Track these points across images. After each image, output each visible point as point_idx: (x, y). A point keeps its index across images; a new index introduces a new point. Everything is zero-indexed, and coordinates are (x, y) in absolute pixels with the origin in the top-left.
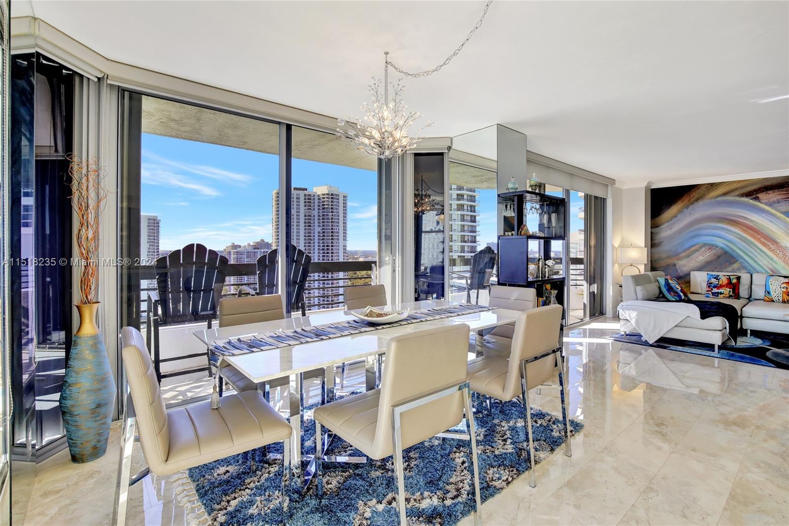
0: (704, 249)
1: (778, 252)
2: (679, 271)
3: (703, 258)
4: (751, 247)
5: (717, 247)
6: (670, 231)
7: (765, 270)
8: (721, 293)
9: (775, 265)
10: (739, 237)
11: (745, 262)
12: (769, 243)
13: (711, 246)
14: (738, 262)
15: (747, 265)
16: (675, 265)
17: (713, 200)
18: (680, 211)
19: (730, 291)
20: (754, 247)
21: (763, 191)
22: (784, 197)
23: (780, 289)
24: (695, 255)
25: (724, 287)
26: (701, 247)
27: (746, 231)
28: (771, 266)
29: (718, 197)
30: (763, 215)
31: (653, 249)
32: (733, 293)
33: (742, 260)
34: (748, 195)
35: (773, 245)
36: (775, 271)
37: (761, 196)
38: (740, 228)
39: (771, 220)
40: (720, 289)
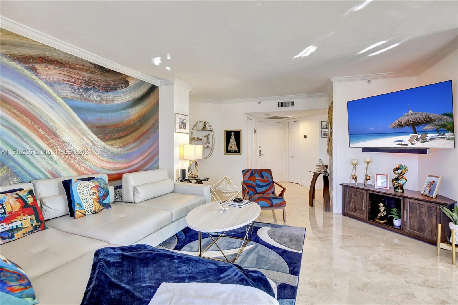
1: (59, 148)
4: (25, 142)
7: (44, 174)
8: (17, 229)
9: (55, 166)
10: (6, 124)
11: (16, 166)
12: (49, 137)
14: (6, 167)
15: (20, 169)
19: (31, 219)
20: (28, 141)
21: (42, 62)
22: (65, 79)
23: (90, 197)
25: (19, 215)
27: (17, 116)
28: (50, 169)
30: (41, 96)
32: (37, 222)
33: (11, 163)
34: (24, 59)
35: (53, 139)
36: (56, 174)
37: (40, 67)
38: (10, 111)
39: (52, 106)
40: (12, 221)
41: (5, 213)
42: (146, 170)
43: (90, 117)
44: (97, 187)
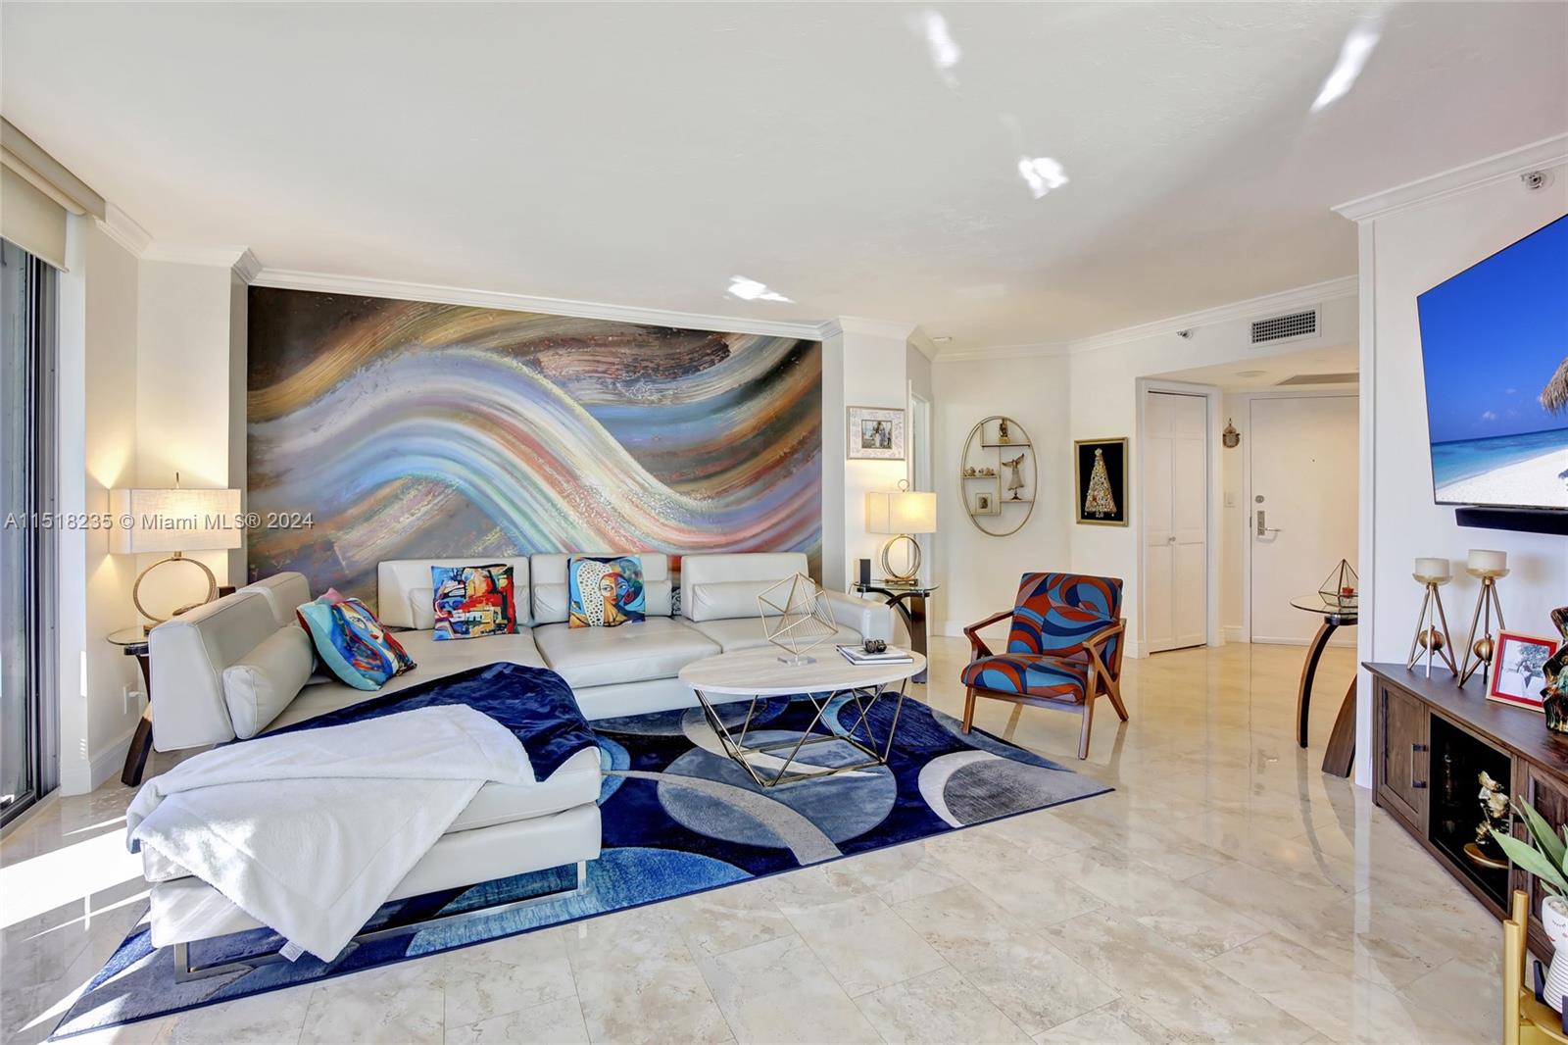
0: (413, 492)
1: (578, 500)
2: (344, 563)
3: (412, 518)
4: (524, 487)
5: (446, 487)
6: (313, 434)
7: (554, 545)
8: (475, 622)
9: (572, 532)
10: (497, 460)
11: (512, 528)
12: (560, 479)
13: (434, 486)
14: (498, 528)
15: (518, 534)
16: (328, 546)
17: (439, 353)
18: (347, 375)
19: (495, 612)
20: (531, 489)
21: (549, 347)
22: (587, 369)
23: (598, 592)
24: (391, 511)
25: (481, 602)
26: (406, 489)
27: (513, 445)
28: (564, 536)
29: (449, 345)
30: (548, 407)
31: (254, 493)
32: (503, 618)
33: (505, 523)
34: (521, 350)
35: (568, 482)
36: (574, 547)
37: (545, 358)
38: (503, 438)
39: (567, 422)
40: (471, 609)
41: (464, 596)
42: (787, 551)
43: (638, 437)
44: (616, 576)
